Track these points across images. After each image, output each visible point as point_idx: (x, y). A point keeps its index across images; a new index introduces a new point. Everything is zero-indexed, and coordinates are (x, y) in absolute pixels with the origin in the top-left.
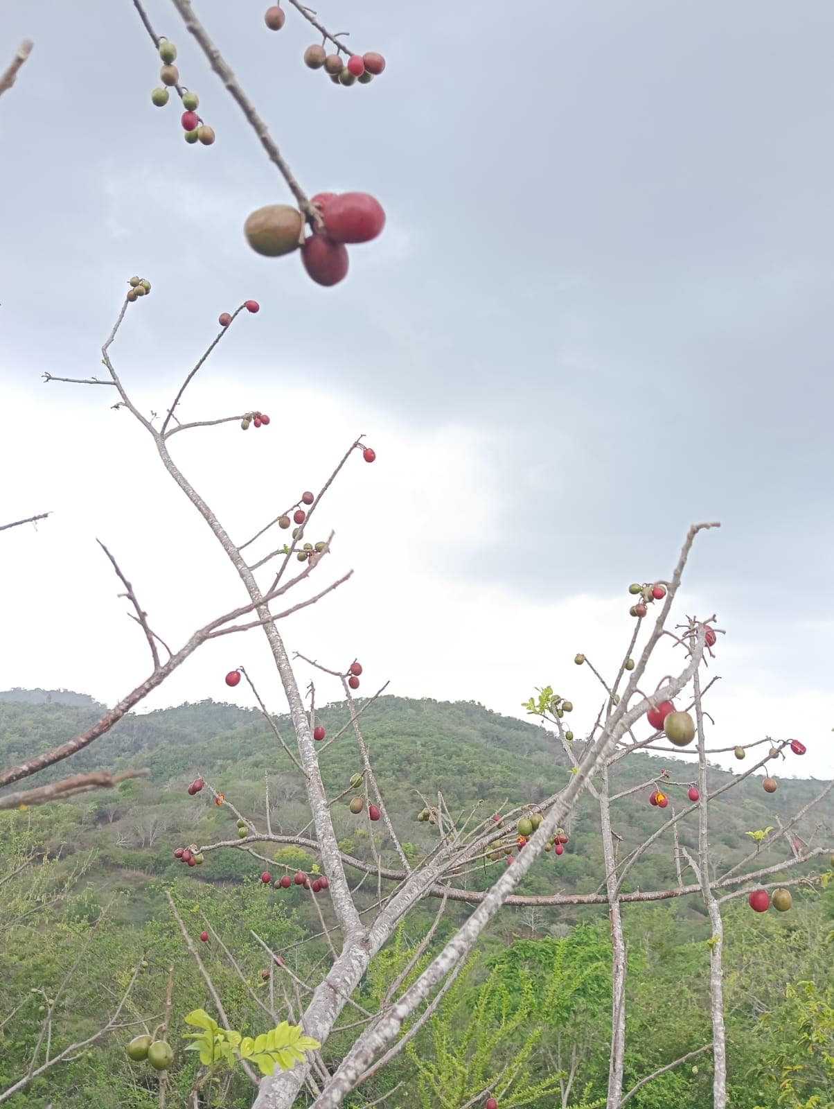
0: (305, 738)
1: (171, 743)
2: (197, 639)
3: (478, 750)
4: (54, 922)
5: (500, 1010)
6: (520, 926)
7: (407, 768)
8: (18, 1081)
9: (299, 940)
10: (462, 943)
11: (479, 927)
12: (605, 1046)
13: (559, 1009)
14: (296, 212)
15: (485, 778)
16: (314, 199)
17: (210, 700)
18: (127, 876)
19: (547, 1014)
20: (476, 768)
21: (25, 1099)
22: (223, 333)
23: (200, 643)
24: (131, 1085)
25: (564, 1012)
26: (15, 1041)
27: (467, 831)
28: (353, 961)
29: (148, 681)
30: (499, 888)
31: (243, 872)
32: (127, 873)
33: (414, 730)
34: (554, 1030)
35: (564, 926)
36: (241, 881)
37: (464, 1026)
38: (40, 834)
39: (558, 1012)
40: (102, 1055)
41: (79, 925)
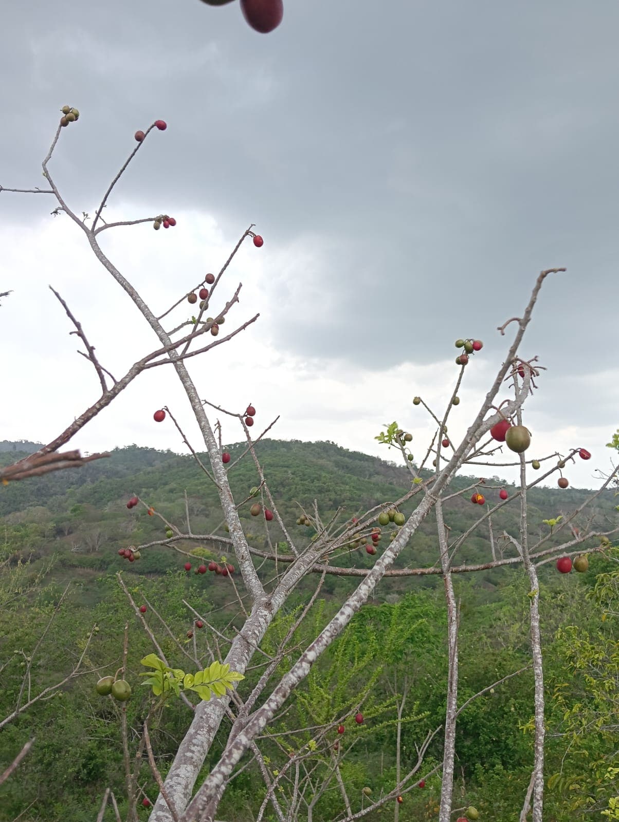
0: (217, 460)
1: (108, 477)
2: (136, 369)
3: (332, 476)
4: (29, 607)
5: (353, 654)
7: (282, 490)
10: (356, 603)
11: (369, 590)
12: (427, 676)
13: (394, 652)
15: (338, 495)
17: (135, 445)
18: (81, 572)
19: (387, 656)
20: (331, 488)
21: (16, 729)
22: (138, 147)
23: (138, 373)
24: (92, 717)
25: (398, 654)
28: (260, 619)
29: (99, 402)
30: (383, 561)
31: (166, 566)
32: (80, 571)
33: (286, 463)
34: (391, 667)
35: (396, 596)
36: (165, 573)
37: (328, 666)
38: (14, 546)
39: (394, 654)
41: (47, 608)
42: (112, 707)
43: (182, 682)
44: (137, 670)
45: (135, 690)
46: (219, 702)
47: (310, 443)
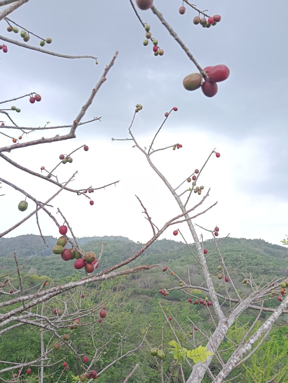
0: (201, 253)
1: (154, 253)
2: (166, 225)
3: (263, 257)
4: (120, 311)
5: (276, 351)
6: (283, 321)
7: (236, 263)
8: (112, 362)
9: (201, 321)
14: (199, 74)
15: (266, 267)
16: (205, 69)
17: (165, 239)
18: (142, 297)
20: (263, 263)
21: (114, 368)
22: (166, 119)
23: (167, 227)
24: (147, 367)
26: (110, 349)
27: (261, 286)
28: (222, 329)
29: (152, 239)
31: (181, 297)
32: (142, 296)
33: (238, 249)
36: (180, 300)
38: (115, 283)
40: (138, 356)
41: (128, 313)
42: (156, 363)
43: (186, 354)
44: (167, 346)
45: (167, 356)
46: (203, 366)
47: (250, 239)
